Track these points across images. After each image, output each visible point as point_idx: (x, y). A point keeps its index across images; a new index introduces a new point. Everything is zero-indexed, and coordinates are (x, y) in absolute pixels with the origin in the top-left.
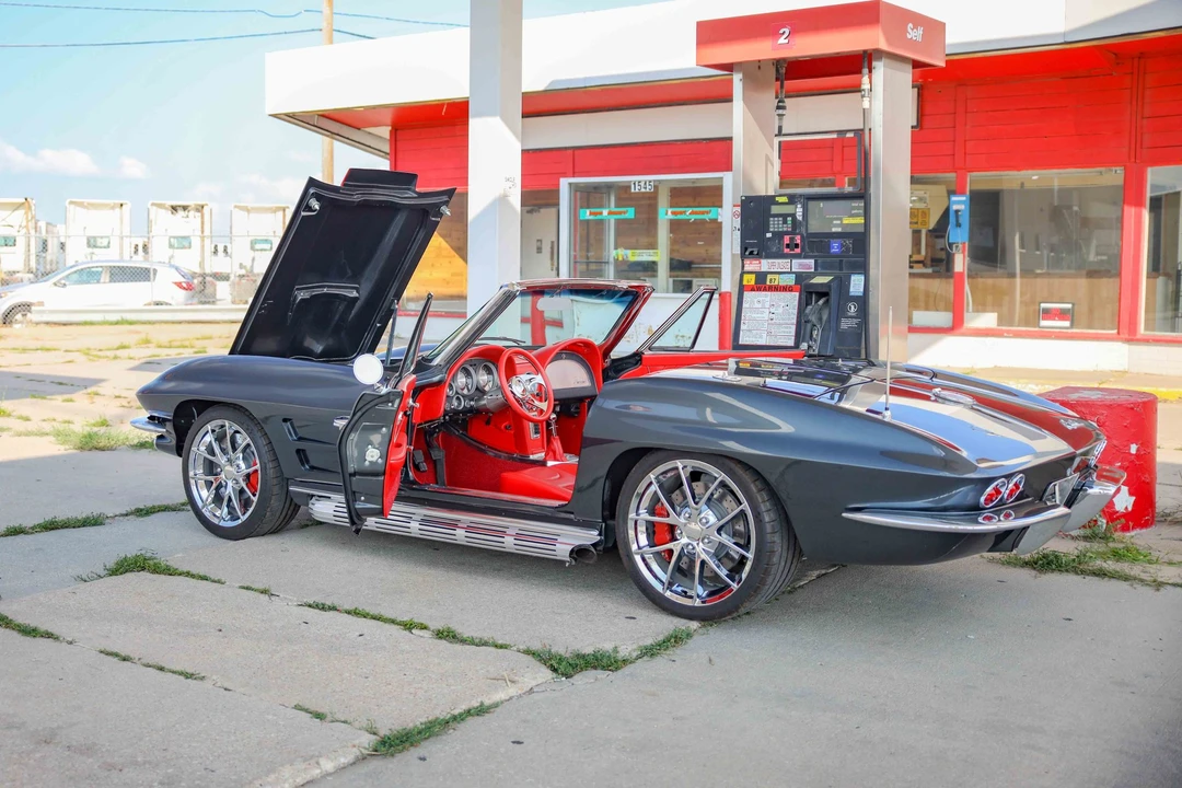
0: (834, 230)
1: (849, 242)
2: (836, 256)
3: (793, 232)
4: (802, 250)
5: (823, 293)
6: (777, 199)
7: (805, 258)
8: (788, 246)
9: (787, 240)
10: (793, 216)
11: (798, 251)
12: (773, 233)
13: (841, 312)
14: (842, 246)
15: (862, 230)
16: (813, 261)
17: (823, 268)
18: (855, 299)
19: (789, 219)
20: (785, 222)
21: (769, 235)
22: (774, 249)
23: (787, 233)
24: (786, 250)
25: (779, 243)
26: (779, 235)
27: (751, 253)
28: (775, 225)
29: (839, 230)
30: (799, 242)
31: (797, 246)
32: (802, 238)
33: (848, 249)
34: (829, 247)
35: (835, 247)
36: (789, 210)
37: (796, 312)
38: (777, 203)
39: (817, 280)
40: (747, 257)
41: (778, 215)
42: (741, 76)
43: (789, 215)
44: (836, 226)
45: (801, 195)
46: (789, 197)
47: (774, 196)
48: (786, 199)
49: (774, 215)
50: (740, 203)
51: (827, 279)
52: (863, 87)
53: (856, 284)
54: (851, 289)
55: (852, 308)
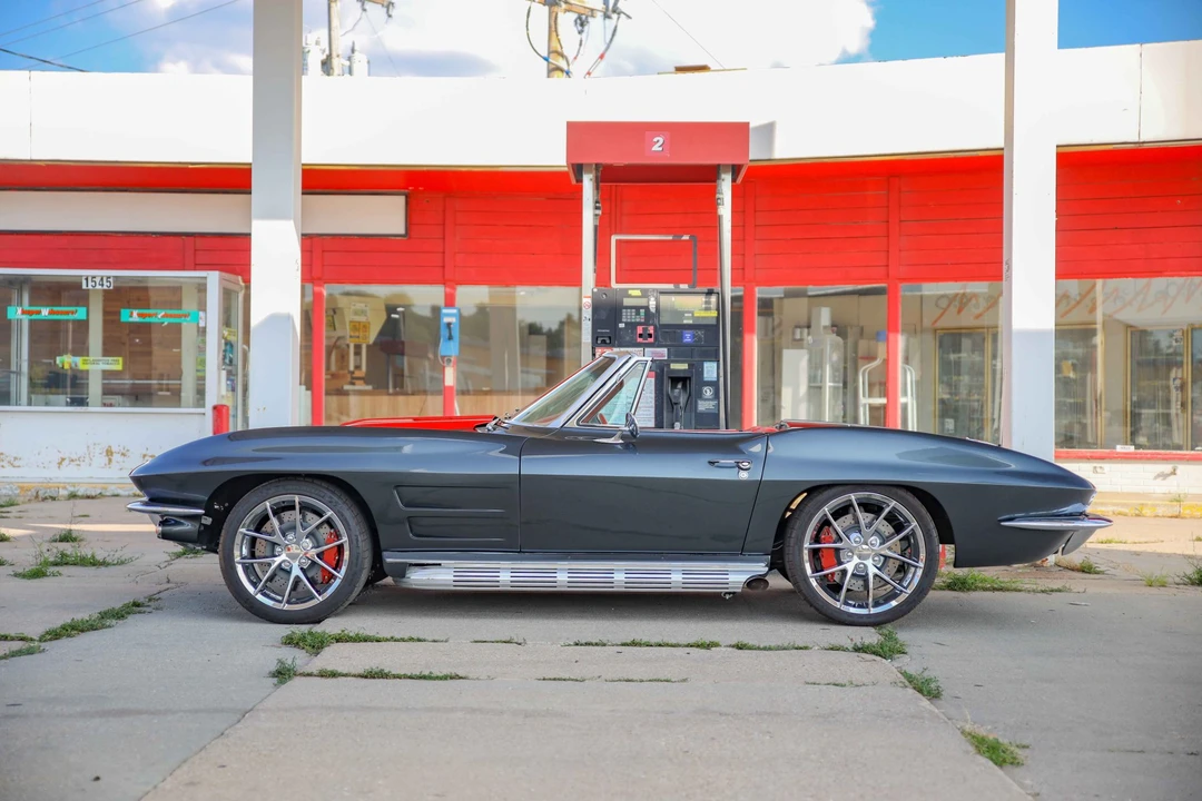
0: (685, 322)
1: (700, 333)
2: (687, 345)
3: (646, 323)
4: (656, 339)
5: (679, 380)
6: (630, 292)
7: (658, 346)
8: (641, 336)
9: (640, 330)
10: (647, 308)
11: (651, 340)
12: (626, 323)
13: (698, 396)
14: (694, 336)
15: (714, 322)
16: (666, 350)
17: (676, 356)
18: (709, 384)
19: (642, 311)
20: (638, 313)
21: (622, 325)
22: (628, 338)
23: (640, 324)
24: (640, 340)
25: (632, 333)
26: (632, 326)
27: (604, 342)
28: (628, 316)
29: (691, 322)
30: (652, 332)
31: (650, 336)
32: (655, 330)
33: (700, 338)
34: (682, 337)
35: (688, 337)
36: (642, 302)
37: (653, 395)
38: (630, 296)
39: (674, 366)
40: (599, 346)
41: (631, 308)
42: (591, 176)
43: (642, 307)
44: (688, 318)
45: (654, 290)
46: (642, 290)
47: (627, 290)
48: (638, 293)
49: (627, 308)
50: (590, 294)
51: (685, 366)
52: (718, 196)
53: (710, 370)
54: (705, 375)
55: (708, 392)
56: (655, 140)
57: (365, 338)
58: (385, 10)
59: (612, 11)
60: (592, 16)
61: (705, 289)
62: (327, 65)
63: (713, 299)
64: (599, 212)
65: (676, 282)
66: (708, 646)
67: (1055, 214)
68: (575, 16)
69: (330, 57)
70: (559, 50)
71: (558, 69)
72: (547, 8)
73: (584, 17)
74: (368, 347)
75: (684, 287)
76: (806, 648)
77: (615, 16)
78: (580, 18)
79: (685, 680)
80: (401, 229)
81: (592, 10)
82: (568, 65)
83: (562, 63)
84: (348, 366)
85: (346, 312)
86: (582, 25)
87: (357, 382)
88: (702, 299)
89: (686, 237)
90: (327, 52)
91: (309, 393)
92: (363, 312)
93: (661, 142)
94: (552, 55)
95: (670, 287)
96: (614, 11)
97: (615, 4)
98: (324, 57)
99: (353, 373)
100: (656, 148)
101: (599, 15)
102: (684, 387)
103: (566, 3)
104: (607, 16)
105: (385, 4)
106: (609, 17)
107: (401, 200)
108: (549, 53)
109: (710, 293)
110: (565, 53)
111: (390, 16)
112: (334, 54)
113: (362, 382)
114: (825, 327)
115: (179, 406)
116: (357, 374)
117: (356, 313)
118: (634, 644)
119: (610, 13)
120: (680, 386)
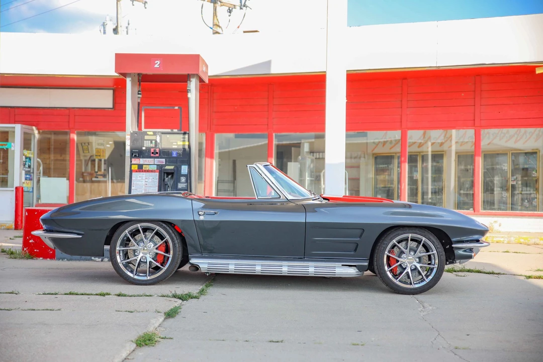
0: (174, 147)
1: (180, 152)
2: (174, 158)
3: (155, 147)
4: (160, 155)
5: (169, 173)
6: (148, 133)
7: (161, 158)
8: (153, 153)
9: (152, 150)
10: (156, 141)
11: (157, 155)
12: (146, 147)
13: (178, 181)
14: (177, 154)
15: (187, 147)
16: (164, 160)
17: (169, 162)
18: (184, 175)
19: (153, 142)
20: (151, 143)
21: (144, 148)
22: (146, 155)
23: (152, 148)
24: (152, 155)
25: (149, 152)
26: (149, 149)
27: (135, 156)
28: (147, 144)
29: (176, 147)
30: (158, 151)
31: (157, 153)
32: (160, 150)
33: (180, 155)
34: (171, 154)
35: (174, 154)
36: (153, 138)
37: (157, 181)
38: (148, 135)
39: (167, 167)
40: (133, 158)
41: (148, 140)
42: (130, 79)
43: (153, 140)
44: (174, 145)
45: (159, 132)
46: (153, 132)
47: (146, 132)
48: (152, 133)
49: (146, 140)
50: (130, 134)
51: (172, 167)
52: (188, 88)
53: (184, 169)
54: (182, 172)
55: (183, 179)
56: (156, 62)
57: (103, 156)
58: (144, 5)
59: (243, 6)
60: (235, 8)
61: (183, 132)
62: (115, 31)
63: (187, 136)
64: (140, 96)
65: (172, 128)
66: (103, 295)
67: (345, 98)
68: (228, 8)
69: (117, 27)
70: (218, 24)
71: (217, 33)
72: (212, 4)
73: (231, 9)
74: (105, 160)
75: (175, 131)
76: (150, 296)
77: (244, 8)
78: (229, 9)
79: (59, 310)
80: (111, 106)
81: (235, 6)
82: (222, 31)
83: (219, 30)
84: (95, 170)
85: (94, 144)
86: (230, 12)
87: (99, 177)
88: (182, 136)
89: (176, 108)
90: (116, 25)
91: (68, 181)
92: (102, 144)
93: (158, 64)
94: (215, 26)
95: (169, 130)
96: (244, 6)
97: (245, 3)
98: (115, 27)
99: (97, 172)
100: (156, 66)
101: (238, 8)
102: (172, 177)
103: (221, 2)
104: (241, 8)
105: (144, 2)
106: (242, 9)
107: (111, 92)
108: (214, 25)
109: (185, 133)
110: (220, 26)
111: (146, 8)
112: (119, 26)
113: (101, 177)
114: (307, 152)
115: (7, 187)
116: (99, 173)
117: (98, 144)
118: (71, 294)
119: (242, 7)
120: (170, 177)
